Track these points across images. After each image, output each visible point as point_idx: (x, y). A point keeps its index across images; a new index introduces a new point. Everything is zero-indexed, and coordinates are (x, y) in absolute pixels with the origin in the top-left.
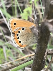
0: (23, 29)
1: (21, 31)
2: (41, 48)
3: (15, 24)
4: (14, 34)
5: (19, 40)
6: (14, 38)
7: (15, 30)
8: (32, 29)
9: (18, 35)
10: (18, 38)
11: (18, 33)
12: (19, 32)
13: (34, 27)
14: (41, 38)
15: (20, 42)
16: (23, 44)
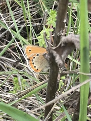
0: (38, 55)
1: (36, 57)
3: (30, 51)
4: (29, 59)
5: (34, 65)
6: (29, 63)
8: (44, 55)
9: (33, 60)
10: (33, 63)
12: (34, 58)
13: (46, 54)
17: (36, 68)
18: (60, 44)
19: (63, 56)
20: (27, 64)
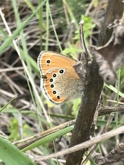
1: (58, 74)
2: (88, 101)
3: (48, 62)
4: (45, 77)
5: (53, 89)
6: (45, 84)
7: (47, 72)
9: (51, 80)
10: (52, 86)
11: (53, 78)
12: (55, 76)
13: (79, 65)
14: (90, 83)
15: (55, 92)
16: (58, 97)
17: (56, 95)
18: (111, 41)
19: (114, 64)
20: (41, 86)
